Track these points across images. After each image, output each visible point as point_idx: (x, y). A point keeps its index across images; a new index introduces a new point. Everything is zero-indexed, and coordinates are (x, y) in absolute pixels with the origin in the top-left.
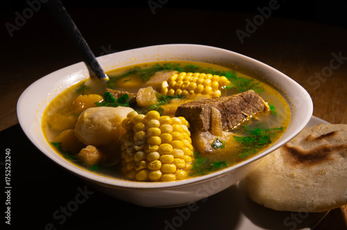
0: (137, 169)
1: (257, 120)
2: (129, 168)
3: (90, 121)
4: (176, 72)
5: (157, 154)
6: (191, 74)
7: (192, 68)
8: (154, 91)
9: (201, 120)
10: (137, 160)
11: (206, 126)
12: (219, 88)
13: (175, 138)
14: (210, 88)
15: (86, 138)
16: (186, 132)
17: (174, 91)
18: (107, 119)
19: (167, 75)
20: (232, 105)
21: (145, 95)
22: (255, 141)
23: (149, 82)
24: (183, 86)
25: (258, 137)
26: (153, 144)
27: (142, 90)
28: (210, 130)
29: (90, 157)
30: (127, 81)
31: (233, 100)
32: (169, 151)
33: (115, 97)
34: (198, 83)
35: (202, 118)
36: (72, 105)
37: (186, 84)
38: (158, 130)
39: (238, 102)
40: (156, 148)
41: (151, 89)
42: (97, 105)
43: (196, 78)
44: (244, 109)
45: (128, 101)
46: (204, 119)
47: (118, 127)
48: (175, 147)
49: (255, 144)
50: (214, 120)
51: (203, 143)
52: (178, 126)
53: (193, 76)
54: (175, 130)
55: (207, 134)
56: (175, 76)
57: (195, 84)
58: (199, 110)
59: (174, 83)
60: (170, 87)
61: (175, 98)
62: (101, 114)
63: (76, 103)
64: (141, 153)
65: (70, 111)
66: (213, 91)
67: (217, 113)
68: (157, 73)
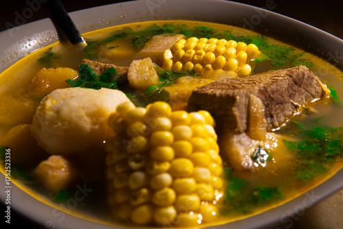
0: (135, 203)
1: (312, 113)
2: (120, 198)
3: (55, 115)
4: (182, 36)
5: (167, 178)
6: (205, 40)
7: (203, 32)
8: (153, 65)
9: (234, 117)
10: (133, 186)
11: (242, 124)
12: (248, 62)
13: (196, 149)
14: (234, 62)
15: (49, 143)
16: (212, 137)
17: (181, 65)
18: (83, 113)
19: (170, 40)
20: (278, 90)
21: (142, 70)
22: (320, 149)
23: (144, 51)
24: (196, 58)
25: (322, 143)
26: (161, 160)
27: (136, 63)
28: (247, 131)
29: (54, 177)
30: (113, 47)
31: (279, 83)
32: (187, 172)
33: (96, 72)
34: (217, 53)
35: (236, 112)
36: (31, 82)
37: (200, 54)
38: (168, 135)
39: (286, 86)
40: (166, 166)
41: (148, 61)
42: (69, 84)
43: (214, 46)
44: (294, 95)
45: (116, 78)
46: (239, 113)
47: (101, 125)
48: (196, 163)
49: (319, 154)
50: (252, 115)
51: (238, 154)
52: (200, 128)
53: (208, 43)
54: (195, 135)
55: (244, 138)
56: (181, 43)
57: (212, 56)
58: (230, 100)
59: (182, 53)
60: (176, 58)
61: (185, 75)
62: (74, 103)
63: (37, 80)
64: (140, 176)
65: (27, 92)
66: (239, 65)
67: (258, 105)
68: (155, 37)
